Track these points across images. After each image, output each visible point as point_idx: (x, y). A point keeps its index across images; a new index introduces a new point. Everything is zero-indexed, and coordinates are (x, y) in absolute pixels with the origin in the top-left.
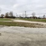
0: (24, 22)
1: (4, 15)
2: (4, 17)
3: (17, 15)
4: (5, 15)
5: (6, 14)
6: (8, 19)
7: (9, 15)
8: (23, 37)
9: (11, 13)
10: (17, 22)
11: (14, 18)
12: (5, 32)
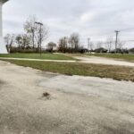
0: (111, 66)
1: (55, 45)
2: (54, 49)
3: (90, 45)
4: (58, 45)
5: (62, 41)
7: (69, 45)
8: (111, 108)
9: (74, 39)
10: (92, 64)
11: (82, 51)
12: (59, 90)
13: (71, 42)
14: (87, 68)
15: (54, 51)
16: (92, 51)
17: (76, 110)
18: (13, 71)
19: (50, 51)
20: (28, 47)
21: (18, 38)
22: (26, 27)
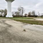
3: (39, 14)
5: (29, 13)
6: (31, 17)
7: (32, 14)
9: (33, 12)
11: (36, 16)
12: (28, 29)
13: (32, 13)
14: (38, 22)
15: (27, 17)
16: (40, 16)
17: (35, 36)
18: (15, 22)
19: (25, 16)
20: (19, 15)
21: (16, 13)
22: (18, 9)
